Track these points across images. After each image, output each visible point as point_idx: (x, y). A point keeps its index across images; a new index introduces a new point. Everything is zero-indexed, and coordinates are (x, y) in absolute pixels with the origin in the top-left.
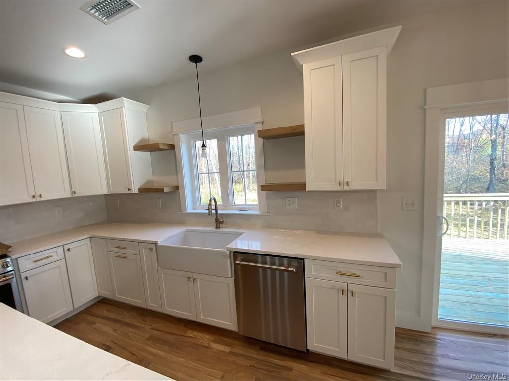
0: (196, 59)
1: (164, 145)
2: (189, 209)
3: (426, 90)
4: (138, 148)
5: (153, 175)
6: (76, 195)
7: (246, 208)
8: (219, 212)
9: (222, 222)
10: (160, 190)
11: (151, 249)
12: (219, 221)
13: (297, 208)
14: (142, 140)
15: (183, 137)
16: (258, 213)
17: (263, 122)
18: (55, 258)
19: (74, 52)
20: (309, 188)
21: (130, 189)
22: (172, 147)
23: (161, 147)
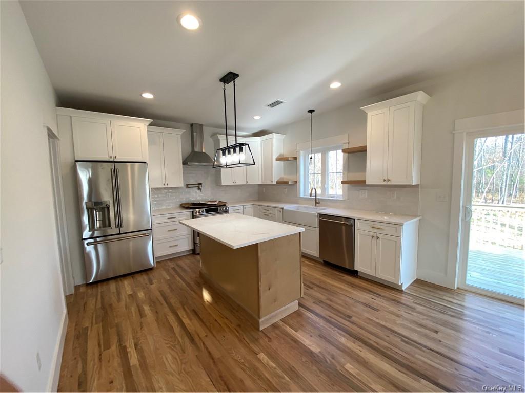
0: (311, 111)
1: (291, 157)
2: (302, 195)
3: (454, 121)
4: (278, 159)
5: (284, 174)
6: (248, 183)
7: (336, 196)
8: (317, 197)
9: (319, 203)
10: (287, 183)
11: (280, 211)
12: (317, 203)
13: (366, 196)
14: (280, 155)
15: (302, 153)
16: (341, 199)
17: (348, 143)
18: (240, 211)
19: (257, 117)
20: (367, 183)
21: (272, 182)
22: (295, 158)
23: (289, 159)
